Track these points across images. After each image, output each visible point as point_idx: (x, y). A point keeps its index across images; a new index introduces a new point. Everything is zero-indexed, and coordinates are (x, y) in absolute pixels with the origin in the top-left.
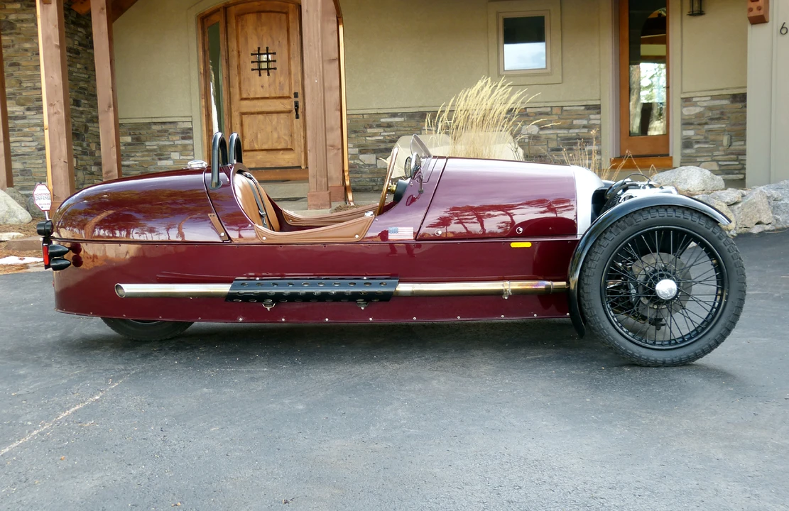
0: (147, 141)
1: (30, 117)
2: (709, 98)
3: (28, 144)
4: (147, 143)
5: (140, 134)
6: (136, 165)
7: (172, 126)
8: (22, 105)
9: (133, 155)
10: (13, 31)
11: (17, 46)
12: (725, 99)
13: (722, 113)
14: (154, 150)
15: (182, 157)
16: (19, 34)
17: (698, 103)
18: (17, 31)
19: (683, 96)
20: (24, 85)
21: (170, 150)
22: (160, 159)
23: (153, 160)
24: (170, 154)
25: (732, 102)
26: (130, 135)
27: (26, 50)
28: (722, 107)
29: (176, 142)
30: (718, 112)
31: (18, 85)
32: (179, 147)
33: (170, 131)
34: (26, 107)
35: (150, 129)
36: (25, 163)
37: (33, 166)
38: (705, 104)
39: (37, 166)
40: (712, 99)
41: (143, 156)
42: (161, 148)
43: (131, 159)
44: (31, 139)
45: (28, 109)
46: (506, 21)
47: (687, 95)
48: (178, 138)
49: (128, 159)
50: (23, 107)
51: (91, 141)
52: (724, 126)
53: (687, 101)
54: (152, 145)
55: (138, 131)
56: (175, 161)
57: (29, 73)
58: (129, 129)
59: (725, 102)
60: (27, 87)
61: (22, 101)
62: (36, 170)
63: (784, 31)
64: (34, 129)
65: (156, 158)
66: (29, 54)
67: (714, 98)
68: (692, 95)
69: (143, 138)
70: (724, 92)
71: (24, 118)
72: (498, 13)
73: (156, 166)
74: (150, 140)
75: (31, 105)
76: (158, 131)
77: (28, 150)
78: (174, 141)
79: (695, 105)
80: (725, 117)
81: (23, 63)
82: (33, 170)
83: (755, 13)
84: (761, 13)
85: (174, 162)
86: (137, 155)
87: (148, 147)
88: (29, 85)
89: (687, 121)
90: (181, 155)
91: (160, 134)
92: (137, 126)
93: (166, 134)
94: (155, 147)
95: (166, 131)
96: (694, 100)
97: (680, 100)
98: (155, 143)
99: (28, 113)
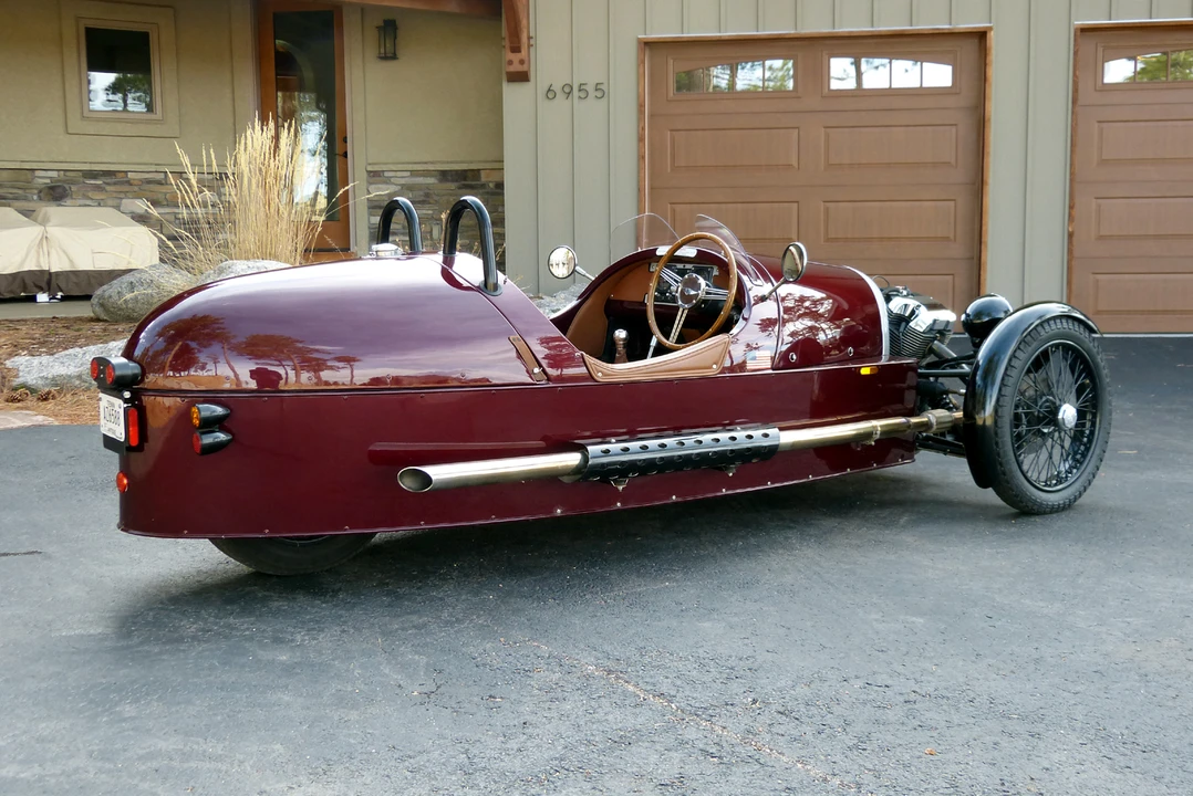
2: (409, 174)
12: (431, 176)
13: (427, 195)
17: (392, 180)
19: (369, 168)
25: (441, 181)
28: (428, 186)
30: (421, 193)
38: (403, 181)
40: (412, 175)
46: (90, 32)
47: (376, 168)
52: (430, 212)
53: (375, 176)
59: (431, 180)
63: (550, 96)
67: (414, 173)
68: (384, 168)
70: (431, 167)
72: (78, 19)
79: (387, 181)
80: (431, 201)
83: (516, 67)
84: (524, 68)
89: (376, 204)
96: (386, 174)
97: (365, 174)
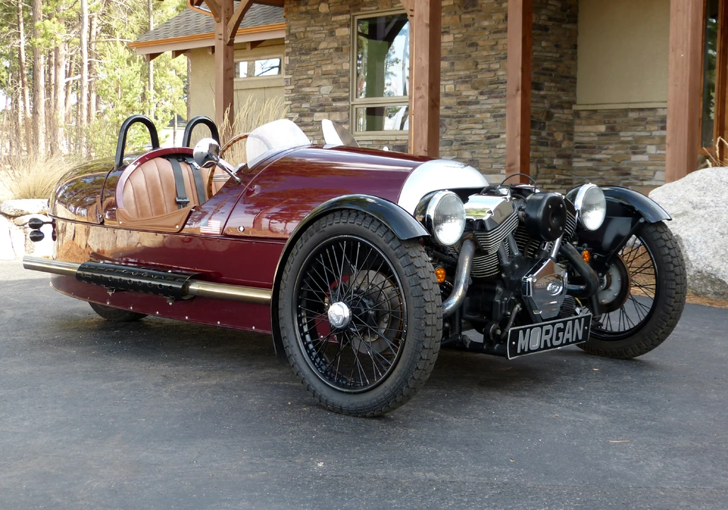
0: (622, 131)
1: (482, 102)
3: (478, 132)
4: (622, 134)
5: (615, 122)
6: (608, 159)
7: (650, 113)
8: (477, 89)
9: (606, 147)
10: (475, 8)
11: (476, 25)
14: (628, 142)
15: (658, 152)
16: (480, 11)
18: (479, 8)
20: (480, 67)
21: (647, 142)
22: (634, 153)
23: (627, 154)
24: (645, 148)
26: (605, 123)
27: (485, 29)
29: (654, 133)
31: (474, 67)
32: (657, 139)
33: (649, 119)
34: (480, 91)
35: (627, 116)
36: (474, 152)
37: (480, 156)
39: (484, 156)
41: (616, 149)
42: (638, 139)
43: (603, 152)
44: (481, 126)
45: (482, 94)
48: (656, 128)
49: (600, 153)
50: (476, 92)
51: (554, 129)
54: (626, 136)
55: (613, 119)
56: (651, 156)
57: (485, 53)
58: (605, 117)
60: (482, 69)
61: (476, 85)
62: (483, 161)
64: (484, 115)
65: (630, 151)
66: (487, 33)
69: (618, 127)
71: (477, 103)
73: (629, 162)
74: (626, 129)
75: (483, 89)
76: (635, 120)
77: (476, 138)
78: (651, 131)
81: (480, 43)
82: (481, 161)
85: (649, 157)
86: (611, 147)
87: (622, 139)
88: (484, 66)
90: (658, 149)
91: (636, 123)
92: (612, 114)
93: (644, 123)
94: (630, 139)
95: (644, 119)
98: (629, 133)
99: (481, 98)
